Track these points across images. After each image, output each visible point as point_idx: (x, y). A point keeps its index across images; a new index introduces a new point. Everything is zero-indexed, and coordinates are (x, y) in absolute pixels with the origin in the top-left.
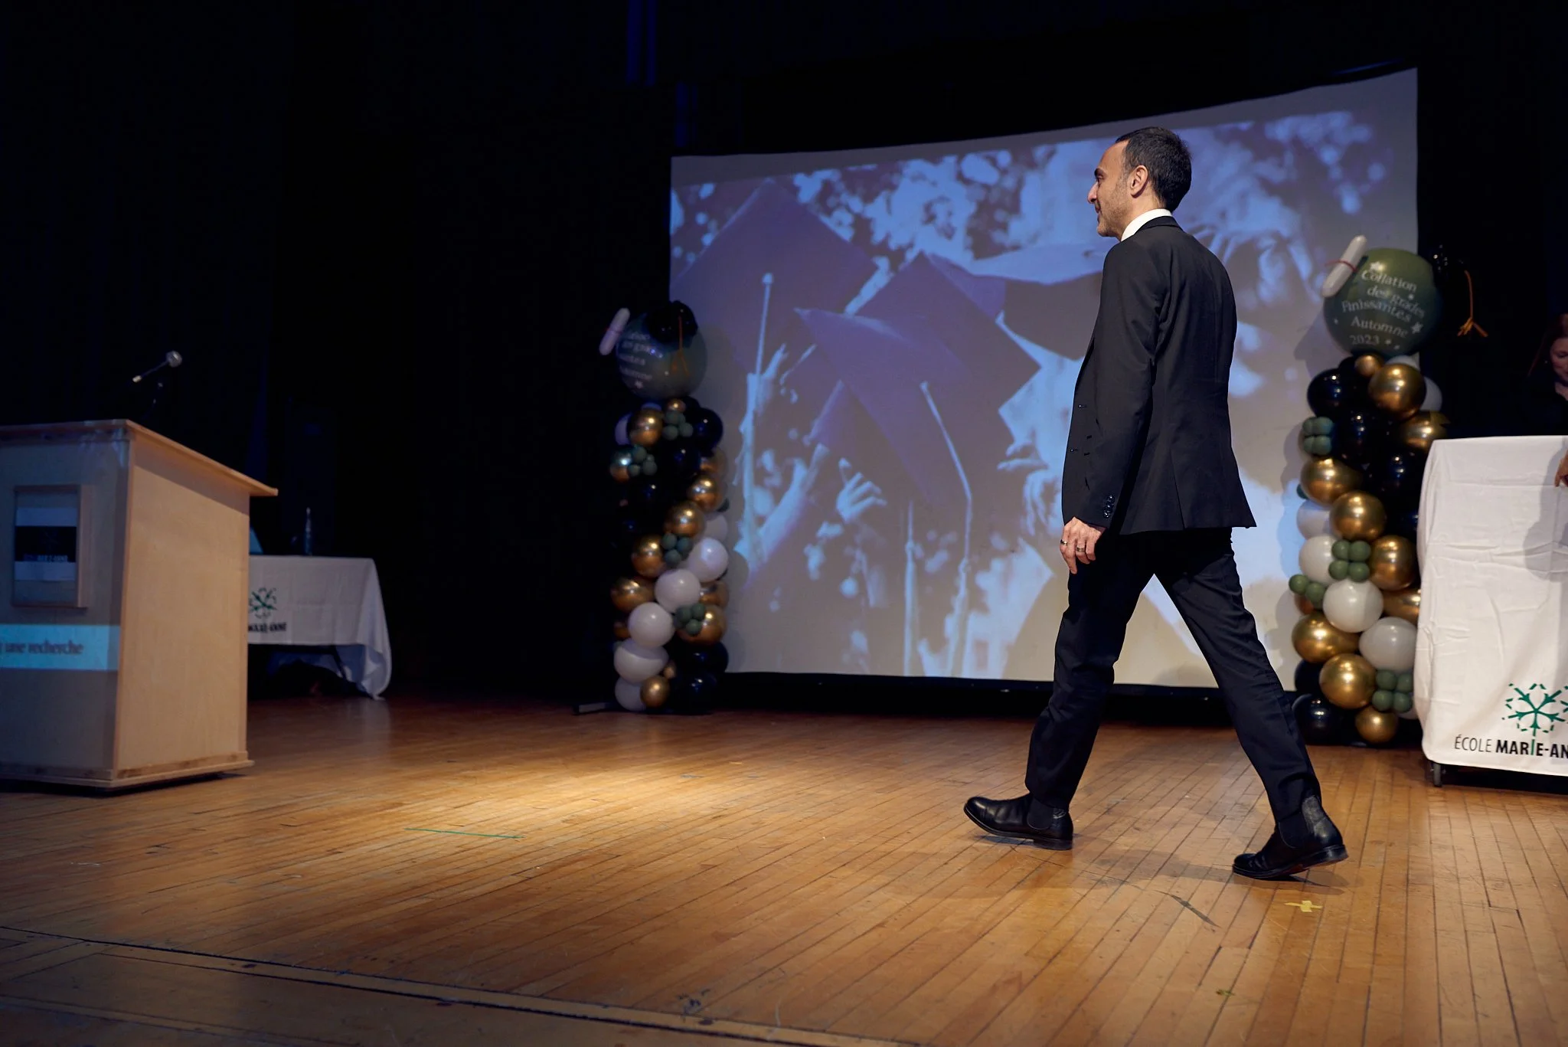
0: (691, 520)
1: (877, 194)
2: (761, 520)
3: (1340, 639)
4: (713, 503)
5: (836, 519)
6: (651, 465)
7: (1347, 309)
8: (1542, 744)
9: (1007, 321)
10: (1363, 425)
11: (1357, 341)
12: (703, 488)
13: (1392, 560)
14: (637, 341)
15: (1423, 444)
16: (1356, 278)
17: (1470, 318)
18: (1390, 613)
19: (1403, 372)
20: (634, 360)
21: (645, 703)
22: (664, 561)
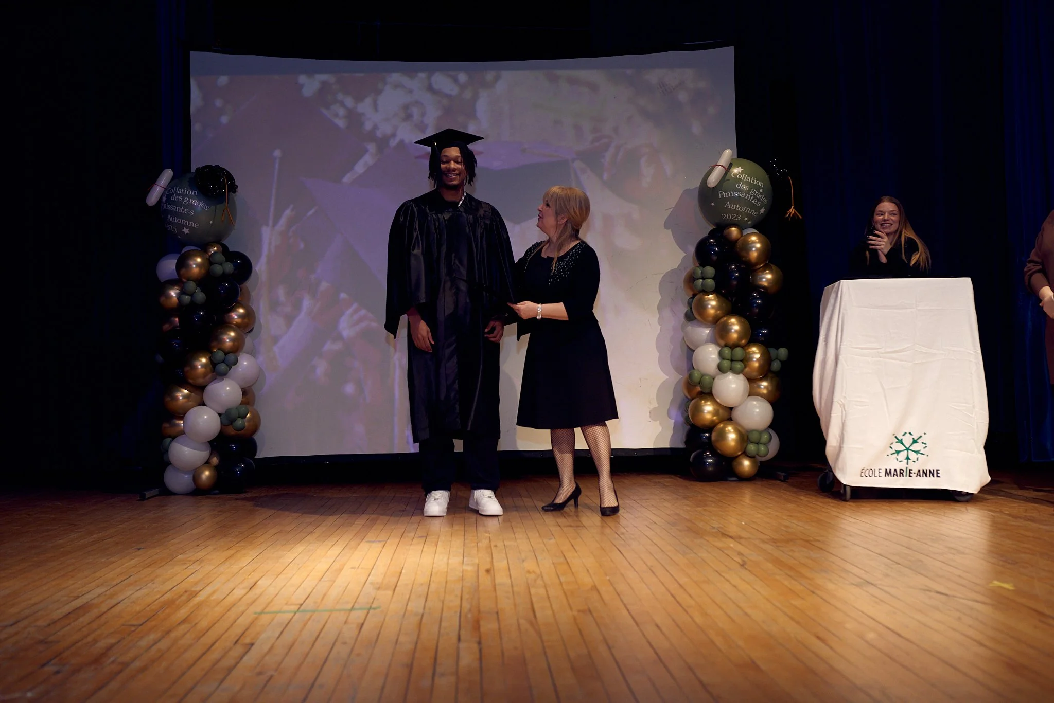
0: (233, 340)
1: (365, 96)
2: (276, 339)
3: (721, 411)
4: (246, 326)
5: (339, 337)
6: (200, 296)
7: (722, 196)
8: (912, 470)
10: (736, 272)
11: (726, 217)
12: (238, 314)
13: (755, 360)
14: (186, 196)
15: (766, 284)
16: (727, 176)
17: (793, 207)
18: (752, 393)
19: (759, 239)
20: (183, 210)
21: (195, 486)
22: (214, 372)
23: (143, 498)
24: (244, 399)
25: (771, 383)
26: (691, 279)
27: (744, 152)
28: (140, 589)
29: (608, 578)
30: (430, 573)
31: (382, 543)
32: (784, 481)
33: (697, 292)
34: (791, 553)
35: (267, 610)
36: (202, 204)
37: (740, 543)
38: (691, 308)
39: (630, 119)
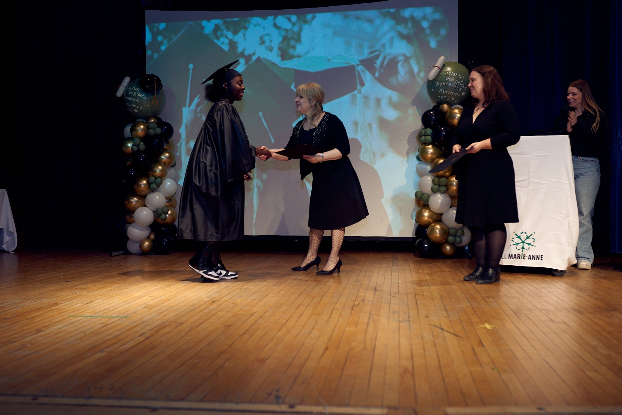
0: (161, 171)
1: (239, 31)
3: (434, 216)
4: (170, 163)
6: (142, 146)
7: (438, 85)
8: (525, 255)
10: (444, 132)
11: (441, 98)
12: (165, 156)
13: (454, 185)
14: (135, 91)
16: (441, 73)
18: (453, 205)
20: (133, 99)
21: (141, 250)
22: (149, 188)
23: (111, 256)
24: (169, 204)
26: (420, 136)
28: (36, 301)
31: (189, 283)
33: (423, 144)
35: (77, 315)
36: (143, 96)
38: (419, 154)
39: (392, 39)
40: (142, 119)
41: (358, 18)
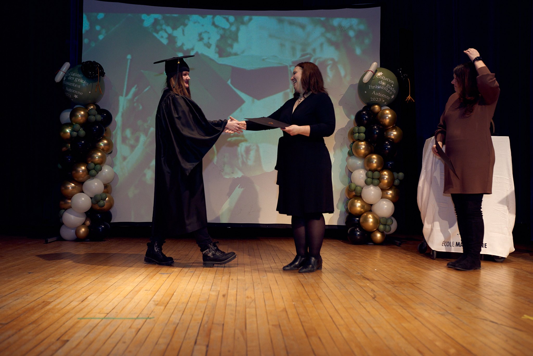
0: (100, 157)
1: (178, 27)
2: (125, 158)
3: (365, 206)
4: (108, 150)
6: (82, 132)
7: (371, 88)
9: (232, 83)
10: (377, 130)
11: (373, 100)
12: (103, 143)
13: (385, 178)
14: (76, 77)
15: (393, 137)
16: (374, 77)
17: (410, 95)
18: (383, 197)
19: (390, 112)
20: (75, 85)
21: (77, 236)
22: (88, 174)
23: (47, 242)
24: (105, 190)
25: (394, 191)
26: (352, 133)
27: (384, 64)
28: (18, 299)
29: (294, 303)
30: (190, 295)
31: (169, 274)
32: (399, 246)
33: (355, 140)
34: (402, 291)
35: (86, 317)
36: (85, 82)
37: (373, 283)
38: (351, 149)
39: (322, 45)
40: (81, 105)
41: (291, 23)
